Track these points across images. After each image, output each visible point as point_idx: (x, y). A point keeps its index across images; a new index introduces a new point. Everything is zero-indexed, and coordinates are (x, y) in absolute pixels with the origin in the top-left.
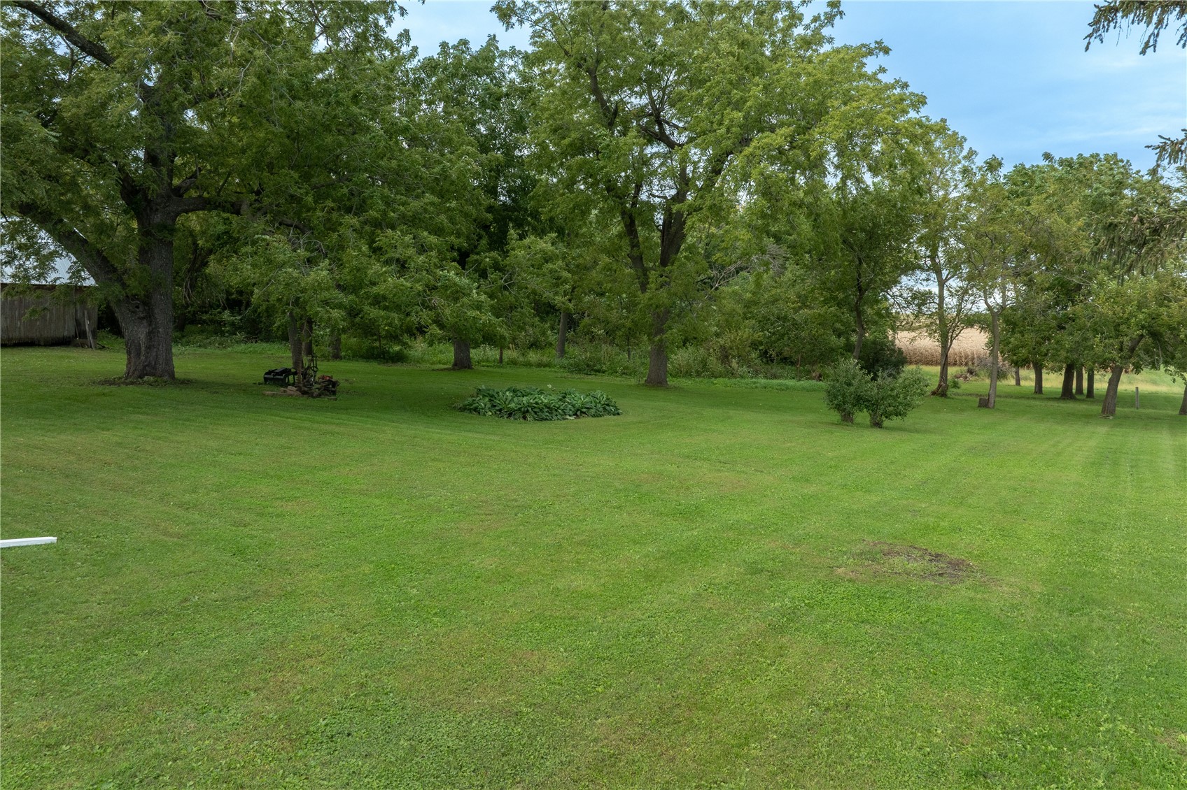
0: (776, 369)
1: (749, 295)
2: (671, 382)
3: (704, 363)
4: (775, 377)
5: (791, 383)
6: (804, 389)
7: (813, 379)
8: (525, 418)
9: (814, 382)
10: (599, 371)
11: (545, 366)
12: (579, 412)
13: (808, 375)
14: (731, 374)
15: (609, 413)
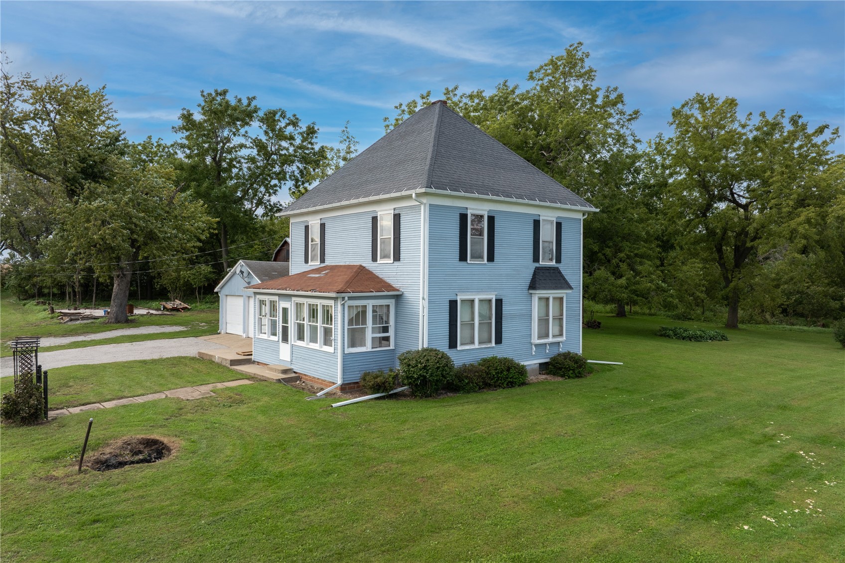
0: (793, 320)
1: (773, 275)
2: (740, 326)
3: (751, 316)
4: (793, 324)
5: (805, 328)
6: (814, 332)
7: (819, 326)
8: (690, 340)
9: (820, 328)
10: (690, 319)
11: (654, 315)
12: (712, 338)
13: (814, 323)
14: (766, 322)
15: (724, 340)
